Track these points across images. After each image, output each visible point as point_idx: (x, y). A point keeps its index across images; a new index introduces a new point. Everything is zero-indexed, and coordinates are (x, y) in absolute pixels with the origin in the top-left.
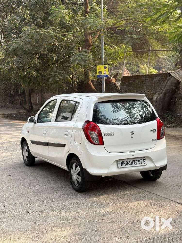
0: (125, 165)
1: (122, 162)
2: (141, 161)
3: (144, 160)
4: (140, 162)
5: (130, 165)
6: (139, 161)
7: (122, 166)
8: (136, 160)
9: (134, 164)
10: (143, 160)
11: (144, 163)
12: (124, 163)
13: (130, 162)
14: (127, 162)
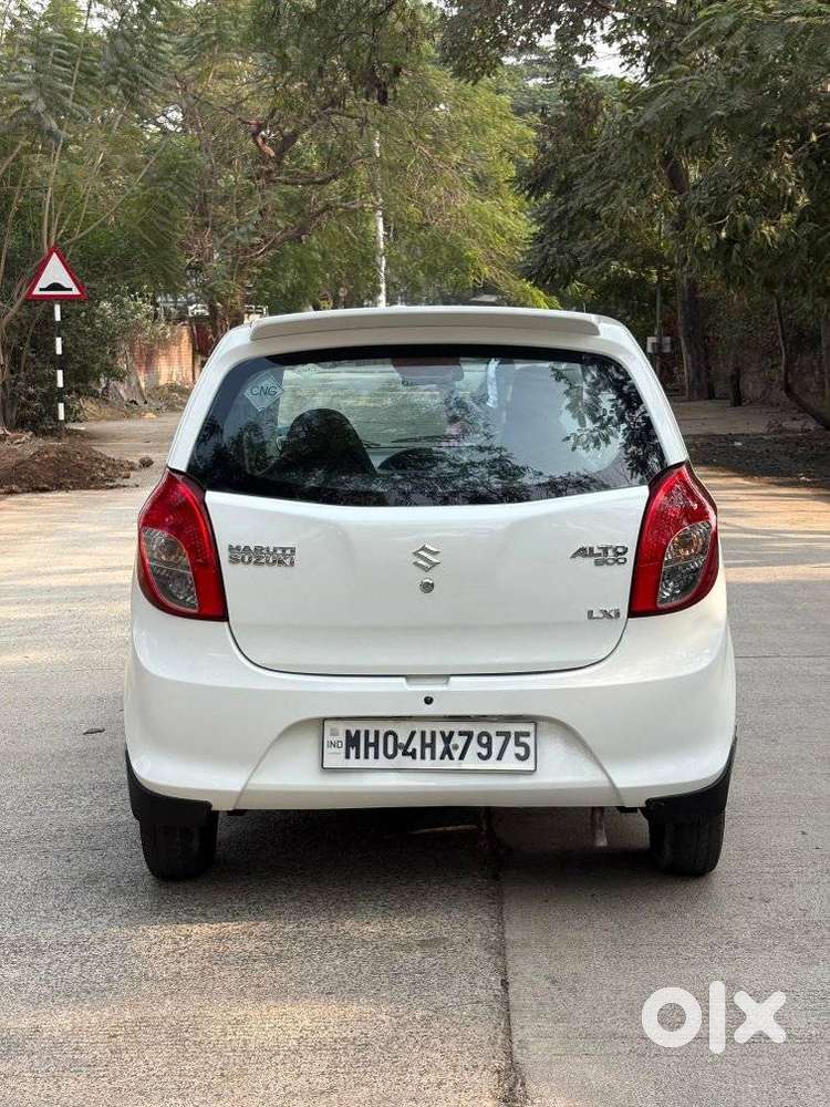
0: (376, 757)
1: (358, 732)
2: (497, 743)
3: (522, 739)
4: (489, 746)
5: (414, 758)
6: (484, 740)
7: (348, 757)
8: (461, 734)
9: (442, 758)
10: (518, 735)
11: (522, 754)
12: (372, 740)
13: (417, 738)
14: (391, 738)
